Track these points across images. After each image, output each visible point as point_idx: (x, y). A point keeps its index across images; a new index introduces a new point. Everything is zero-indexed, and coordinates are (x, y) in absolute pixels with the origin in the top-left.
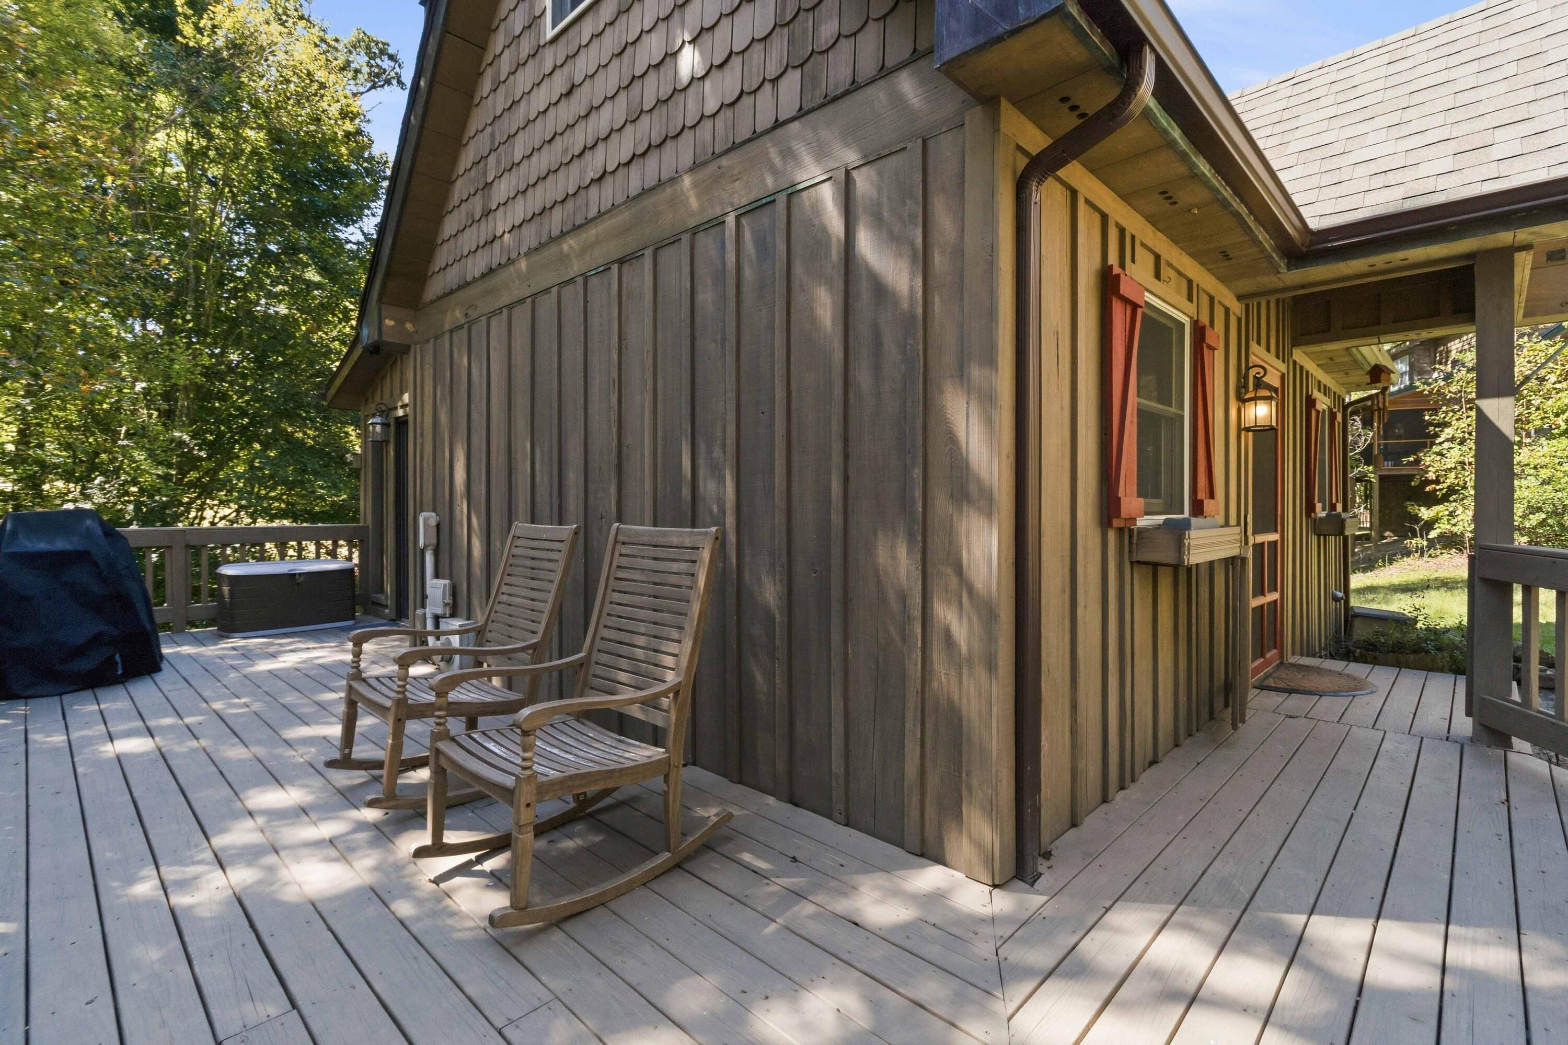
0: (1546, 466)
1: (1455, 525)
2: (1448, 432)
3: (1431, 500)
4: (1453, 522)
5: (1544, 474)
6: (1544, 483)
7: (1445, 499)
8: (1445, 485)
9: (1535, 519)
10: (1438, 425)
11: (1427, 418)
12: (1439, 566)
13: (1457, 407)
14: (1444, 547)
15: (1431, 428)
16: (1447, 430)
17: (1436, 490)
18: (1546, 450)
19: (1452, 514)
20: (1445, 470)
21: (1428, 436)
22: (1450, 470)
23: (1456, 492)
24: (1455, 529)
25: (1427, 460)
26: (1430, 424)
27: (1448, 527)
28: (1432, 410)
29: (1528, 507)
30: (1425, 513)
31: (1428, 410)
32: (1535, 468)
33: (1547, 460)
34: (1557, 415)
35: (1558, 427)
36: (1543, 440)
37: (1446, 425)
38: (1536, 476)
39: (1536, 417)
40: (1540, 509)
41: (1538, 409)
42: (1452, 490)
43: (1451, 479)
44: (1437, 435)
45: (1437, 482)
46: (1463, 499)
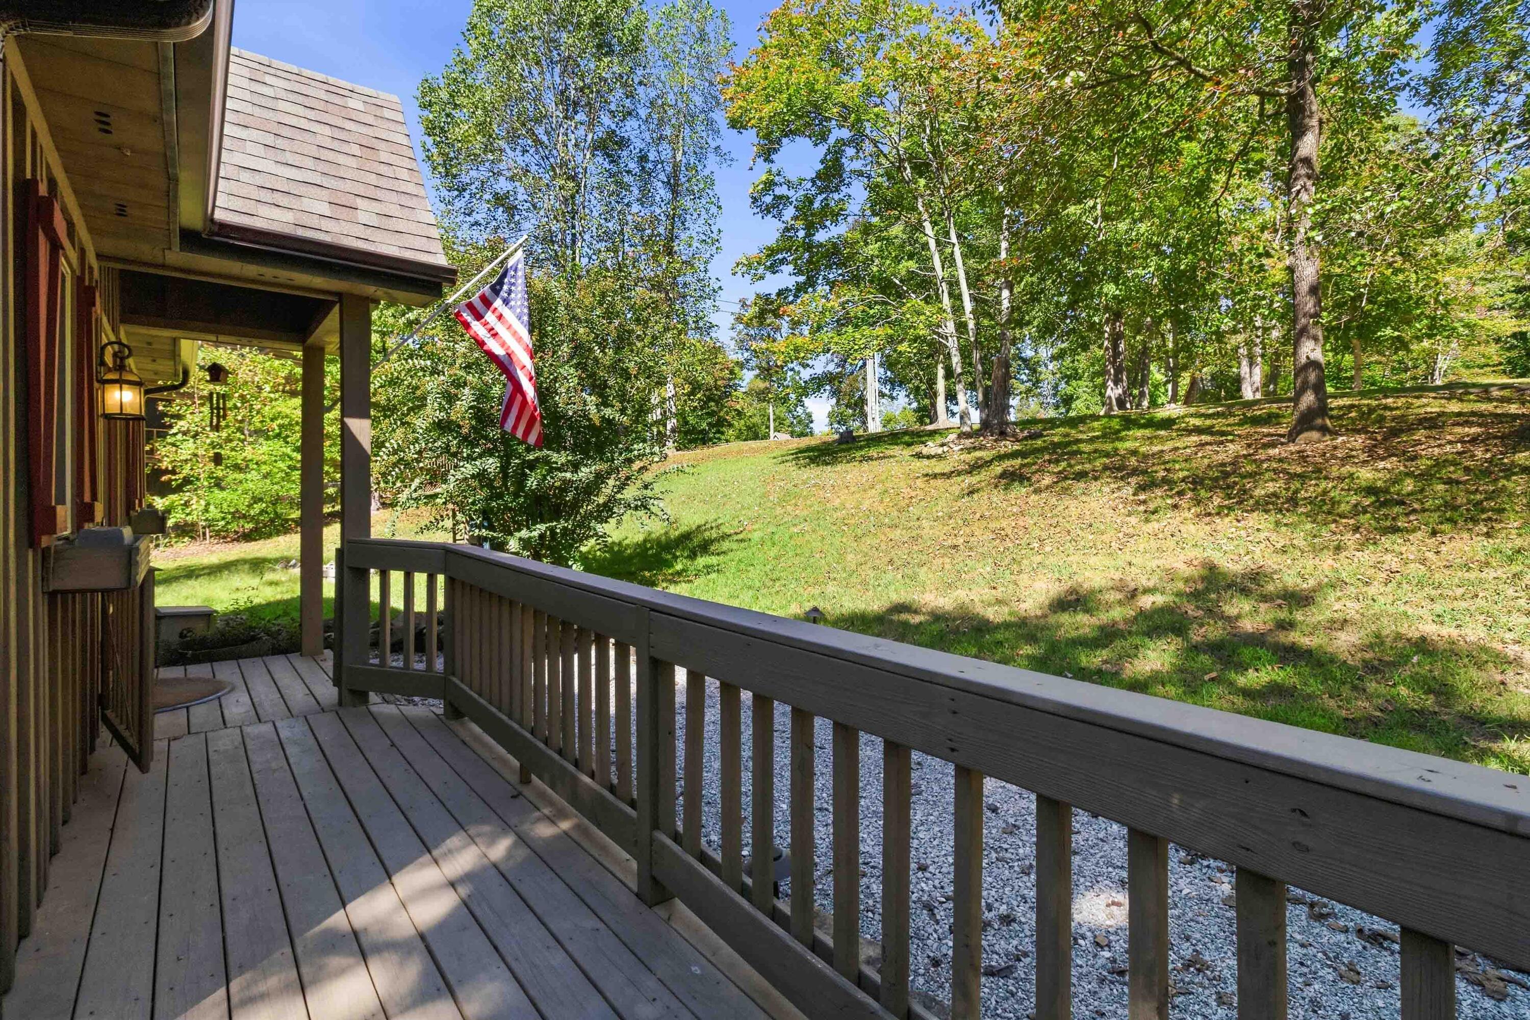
0: (265, 463)
1: (188, 515)
2: (182, 424)
3: (165, 490)
4: (188, 511)
5: (265, 469)
6: (265, 477)
7: (179, 489)
8: (181, 476)
9: (258, 507)
10: (173, 416)
11: (161, 408)
12: (177, 555)
13: (189, 402)
14: (177, 536)
15: (167, 419)
16: (181, 423)
17: (171, 480)
18: (265, 449)
19: (186, 504)
20: (181, 461)
21: (164, 426)
22: (186, 461)
23: (191, 483)
24: (189, 518)
25: (163, 451)
26: (164, 415)
27: (183, 516)
28: (167, 401)
29: (253, 498)
30: (160, 503)
31: (162, 400)
32: (257, 463)
33: (266, 457)
34: (272, 420)
35: (273, 430)
36: (261, 440)
37: (179, 417)
38: (259, 471)
39: (257, 419)
40: (261, 500)
41: (258, 413)
42: (187, 481)
43: (186, 471)
44: (171, 427)
45: (173, 472)
46: (196, 490)
